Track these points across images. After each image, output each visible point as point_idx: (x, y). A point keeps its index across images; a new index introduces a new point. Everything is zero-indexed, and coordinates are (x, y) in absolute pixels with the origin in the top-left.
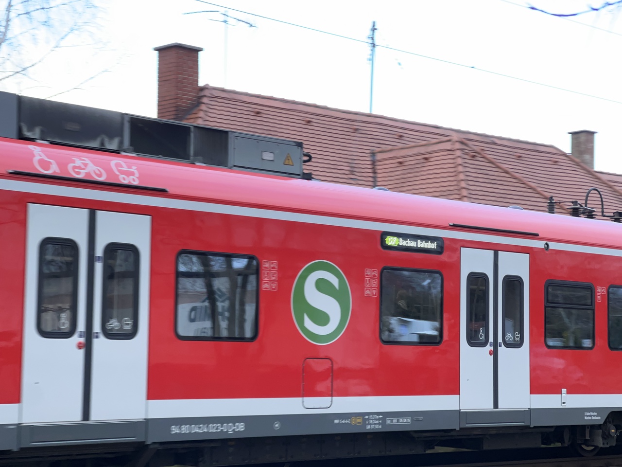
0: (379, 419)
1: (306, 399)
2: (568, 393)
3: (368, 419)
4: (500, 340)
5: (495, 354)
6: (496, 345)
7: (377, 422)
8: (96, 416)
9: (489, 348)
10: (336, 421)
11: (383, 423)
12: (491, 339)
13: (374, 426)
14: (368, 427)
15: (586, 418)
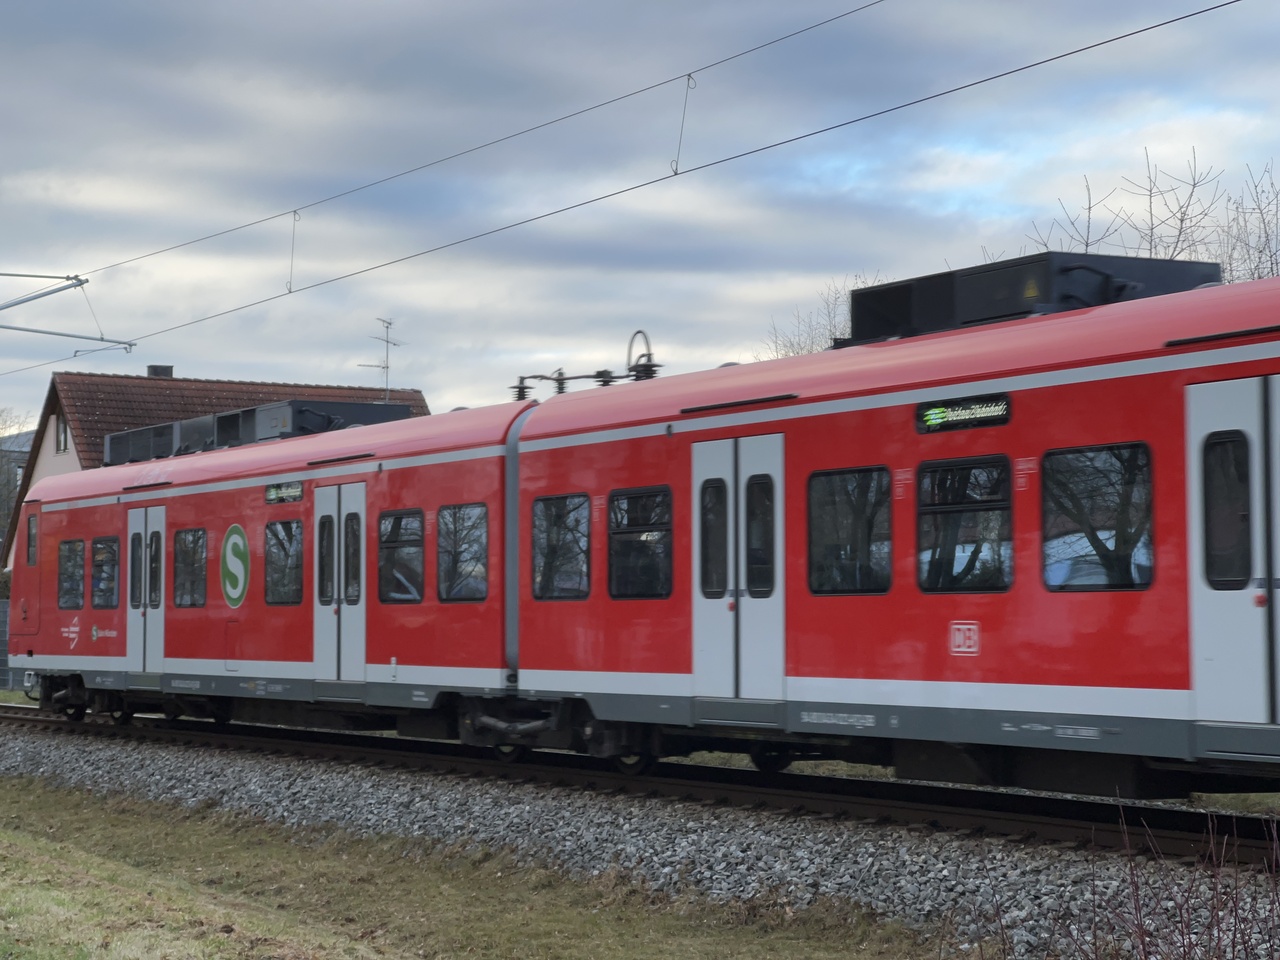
0: (264, 685)
1: (229, 661)
2: (399, 662)
3: (258, 684)
4: (343, 596)
5: (338, 612)
6: (339, 602)
7: (262, 688)
8: (149, 670)
9: (334, 606)
10: (241, 685)
11: (266, 690)
12: (336, 596)
13: (260, 693)
14: (258, 693)
15: (415, 699)
